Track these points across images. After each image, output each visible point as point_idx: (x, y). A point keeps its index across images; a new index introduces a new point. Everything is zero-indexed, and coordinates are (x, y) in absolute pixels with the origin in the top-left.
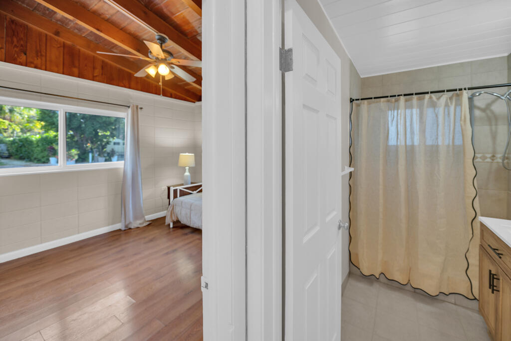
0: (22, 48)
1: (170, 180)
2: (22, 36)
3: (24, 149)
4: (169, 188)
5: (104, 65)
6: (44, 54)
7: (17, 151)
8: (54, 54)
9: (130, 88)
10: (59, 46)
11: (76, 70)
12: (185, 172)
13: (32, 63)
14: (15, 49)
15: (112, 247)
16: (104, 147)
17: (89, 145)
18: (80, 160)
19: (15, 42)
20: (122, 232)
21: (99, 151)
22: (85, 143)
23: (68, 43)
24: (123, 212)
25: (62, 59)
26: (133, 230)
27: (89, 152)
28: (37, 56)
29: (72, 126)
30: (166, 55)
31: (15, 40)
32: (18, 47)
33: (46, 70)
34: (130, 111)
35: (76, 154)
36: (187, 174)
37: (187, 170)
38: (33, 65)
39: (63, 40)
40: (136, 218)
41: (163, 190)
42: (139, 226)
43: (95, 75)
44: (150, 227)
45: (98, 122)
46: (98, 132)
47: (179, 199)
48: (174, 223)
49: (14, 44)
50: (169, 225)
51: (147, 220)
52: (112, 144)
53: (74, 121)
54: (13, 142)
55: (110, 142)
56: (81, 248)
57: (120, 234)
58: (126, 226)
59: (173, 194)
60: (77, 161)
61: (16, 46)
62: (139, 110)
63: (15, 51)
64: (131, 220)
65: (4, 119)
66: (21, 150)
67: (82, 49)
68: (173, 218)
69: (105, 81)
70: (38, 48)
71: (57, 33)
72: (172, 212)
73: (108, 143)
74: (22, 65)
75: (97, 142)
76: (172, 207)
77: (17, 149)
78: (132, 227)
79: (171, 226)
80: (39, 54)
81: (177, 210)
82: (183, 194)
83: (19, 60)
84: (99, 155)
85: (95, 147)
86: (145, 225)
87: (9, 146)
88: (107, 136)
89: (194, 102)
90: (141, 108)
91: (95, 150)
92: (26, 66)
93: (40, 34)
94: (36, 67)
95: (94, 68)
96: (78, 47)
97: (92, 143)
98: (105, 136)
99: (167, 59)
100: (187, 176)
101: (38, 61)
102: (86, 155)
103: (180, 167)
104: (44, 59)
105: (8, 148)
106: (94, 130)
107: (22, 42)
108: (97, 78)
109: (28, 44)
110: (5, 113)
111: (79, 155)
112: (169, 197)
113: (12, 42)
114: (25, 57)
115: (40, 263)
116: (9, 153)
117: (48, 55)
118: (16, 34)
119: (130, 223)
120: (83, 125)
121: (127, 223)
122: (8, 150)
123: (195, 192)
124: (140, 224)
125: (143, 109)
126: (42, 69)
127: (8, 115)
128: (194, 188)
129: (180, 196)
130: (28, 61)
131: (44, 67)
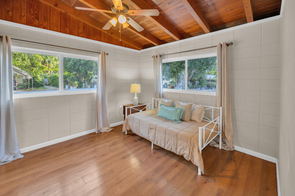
0: (36, 16)
1: (125, 101)
2: (36, 8)
3: (55, 81)
4: (124, 107)
5: (85, 26)
6: (49, 19)
7: (52, 82)
8: (55, 19)
9: (100, 41)
10: (57, 14)
11: (68, 30)
12: (134, 96)
13: (42, 25)
14: (32, 16)
15: (89, 147)
16: (90, 80)
17: (83, 79)
18: (79, 87)
19: (32, 12)
20: (96, 135)
21: (88, 82)
22: (81, 78)
23: (63, 11)
24: (97, 122)
25: (59, 22)
26: (102, 134)
27: (83, 83)
28: (45, 20)
29: (75, 69)
30: (124, 8)
31: (32, 10)
32: (33, 15)
33: (50, 30)
34: (100, 56)
35: (77, 84)
36: (136, 97)
37: (136, 95)
38: (42, 27)
39: (60, 10)
40: (104, 126)
41: (120, 107)
42: (106, 131)
43: (79, 33)
44: (113, 133)
45: (87, 66)
46: (87, 72)
47: (131, 115)
48: (128, 131)
49: (31, 13)
50: (125, 132)
51: (111, 127)
52: (94, 78)
53: (76, 66)
54: (51, 78)
55: (93, 77)
56: (71, 145)
57: (95, 137)
58: (98, 131)
59: (127, 111)
60: (77, 88)
61: (32, 15)
62: (106, 55)
63: (32, 18)
64: (101, 127)
65: (46, 66)
66: (54, 82)
67: (72, 16)
68: (127, 129)
69: (86, 37)
70: (45, 15)
71: (56, 5)
72: (127, 124)
73: (92, 78)
74: (36, 27)
75: (87, 77)
76: (126, 121)
77: (52, 81)
78: (102, 132)
79: (126, 133)
80: (46, 19)
81: (130, 123)
82: (134, 112)
83: (34, 24)
84: (88, 84)
85: (86, 80)
86: (110, 130)
87: (49, 79)
88: (92, 74)
89: (140, 50)
90: (107, 54)
91: (86, 82)
92: (39, 27)
93: (46, 6)
94: (44, 28)
95: (79, 28)
96: (69, 14)
97: (84, 77)
98: (91, 74)
99: (125, 11)
100: (136, 99)
101: (45, 24)
102: (82, 84)
103: (131, 93)
104: (49, 22)
105: (49, 80)
106: (85, 71)
107: (36, 12)
108: (81, 35)
109: (40, 13)
110: (46, 63)
111: (78, 84)
112: (124, 113)
113: (30, 12)
114: (38, 21)
115: (46, 155)
116: (49, 83)
117: (51, 20)
118: (32, 6)
119: (101, 129)
120: (80, 69)
121: (99, 129)
122: (49, 82)
123: (141, 111)
124: (107, 130)
125: (108, 55)
126: (47, 29)
127: (48, 64)
128: (140, 108)
129: (132, 113)
130: (40, 24)
131: (49, 28)
